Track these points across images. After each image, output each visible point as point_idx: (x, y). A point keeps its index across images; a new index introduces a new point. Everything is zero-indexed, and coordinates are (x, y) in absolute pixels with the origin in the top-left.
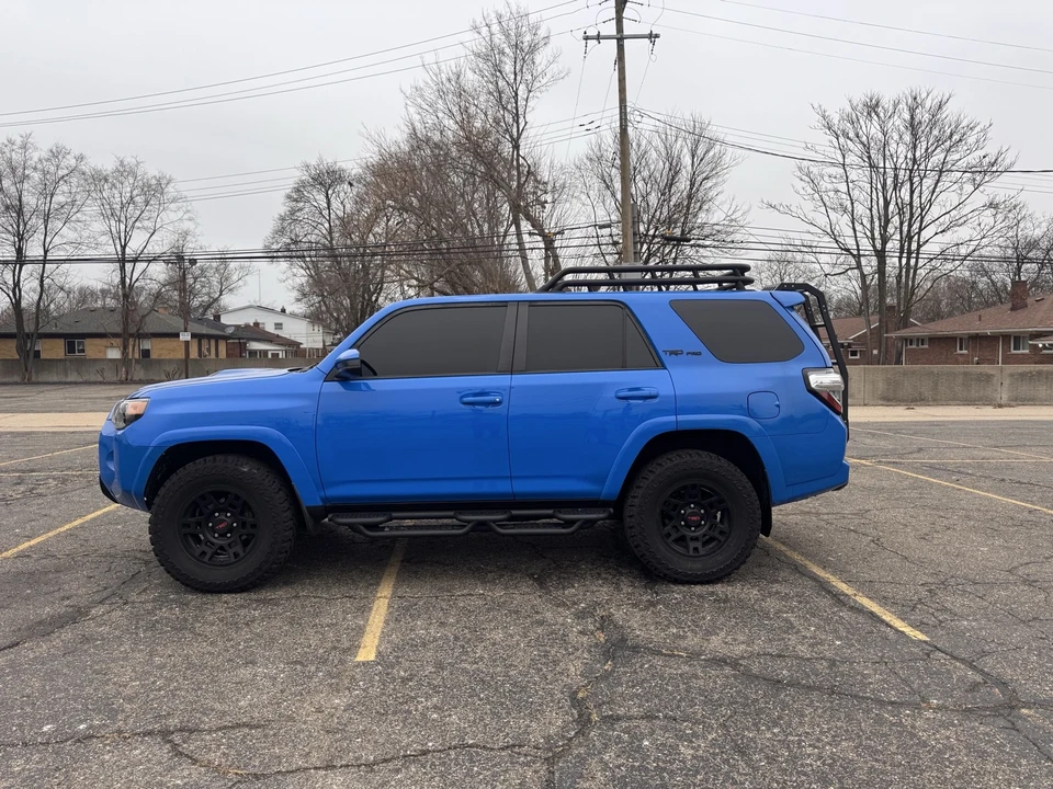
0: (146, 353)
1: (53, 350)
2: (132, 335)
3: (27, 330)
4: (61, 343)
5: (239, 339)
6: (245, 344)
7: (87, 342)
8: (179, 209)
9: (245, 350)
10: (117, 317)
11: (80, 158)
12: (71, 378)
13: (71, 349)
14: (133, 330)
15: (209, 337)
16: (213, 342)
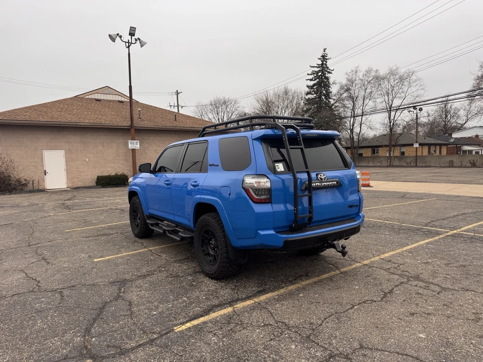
0: (403, 153)
1: (367, 153)
2: (393, 146)
3: (355, 145)
4: (370, 150)
5: (457, 145)
6: (460, 147)
7: (380, 149)
8: (417, 85)
9: (460, 150)
10: (388, 138)
11: (377, 71)
12: (371, 164)
13: (374, 152)
14: (393, 143)
15: (435, 145)
16: (438, 147)
